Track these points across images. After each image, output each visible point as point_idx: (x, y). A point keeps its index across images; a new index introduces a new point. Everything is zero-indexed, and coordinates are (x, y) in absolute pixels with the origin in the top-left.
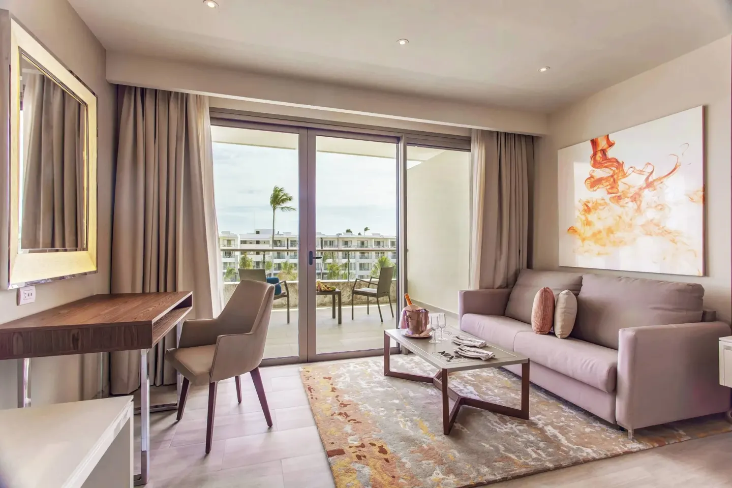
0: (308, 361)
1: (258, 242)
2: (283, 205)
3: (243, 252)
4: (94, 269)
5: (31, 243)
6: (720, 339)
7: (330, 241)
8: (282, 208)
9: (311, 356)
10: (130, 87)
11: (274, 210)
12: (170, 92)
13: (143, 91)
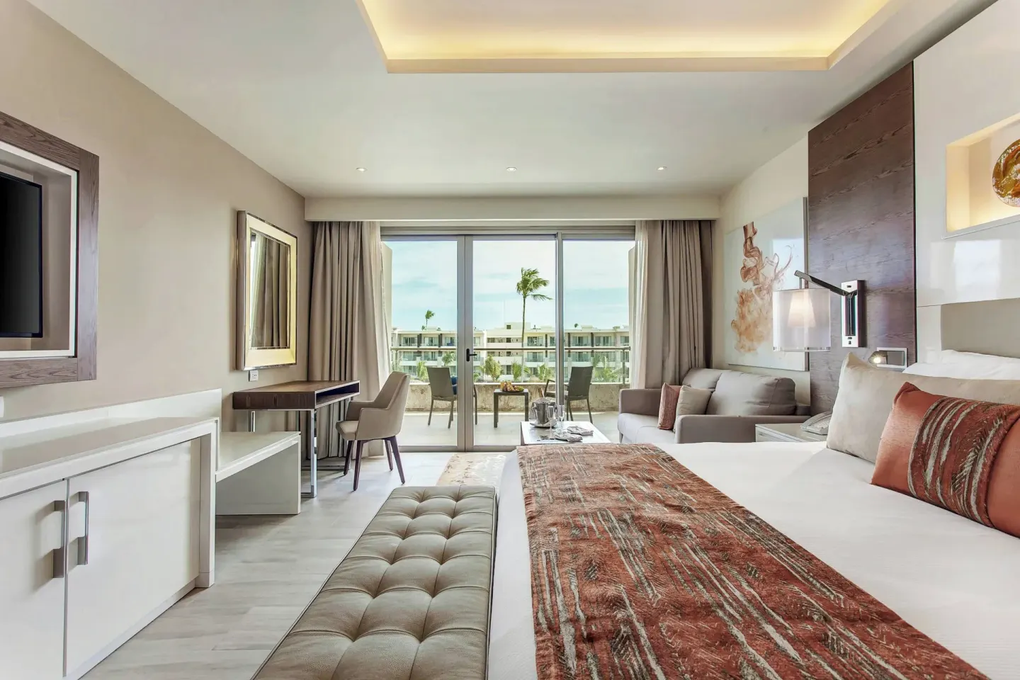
0: (465, 451)
1: (509, 340)
2: (536, 292)
3: (491, 352)
4: (294, 362)
5: (259, 345)
6: (756, 425)
7: (604, 338)
8: (535, 296)
9: (468, 447)
10: (322, 222)
11: (525, 297)
12: (350, 222)
13: (331, 223)
